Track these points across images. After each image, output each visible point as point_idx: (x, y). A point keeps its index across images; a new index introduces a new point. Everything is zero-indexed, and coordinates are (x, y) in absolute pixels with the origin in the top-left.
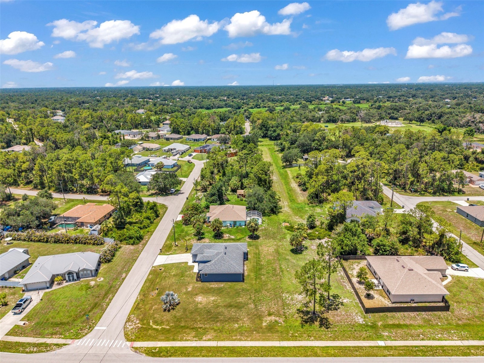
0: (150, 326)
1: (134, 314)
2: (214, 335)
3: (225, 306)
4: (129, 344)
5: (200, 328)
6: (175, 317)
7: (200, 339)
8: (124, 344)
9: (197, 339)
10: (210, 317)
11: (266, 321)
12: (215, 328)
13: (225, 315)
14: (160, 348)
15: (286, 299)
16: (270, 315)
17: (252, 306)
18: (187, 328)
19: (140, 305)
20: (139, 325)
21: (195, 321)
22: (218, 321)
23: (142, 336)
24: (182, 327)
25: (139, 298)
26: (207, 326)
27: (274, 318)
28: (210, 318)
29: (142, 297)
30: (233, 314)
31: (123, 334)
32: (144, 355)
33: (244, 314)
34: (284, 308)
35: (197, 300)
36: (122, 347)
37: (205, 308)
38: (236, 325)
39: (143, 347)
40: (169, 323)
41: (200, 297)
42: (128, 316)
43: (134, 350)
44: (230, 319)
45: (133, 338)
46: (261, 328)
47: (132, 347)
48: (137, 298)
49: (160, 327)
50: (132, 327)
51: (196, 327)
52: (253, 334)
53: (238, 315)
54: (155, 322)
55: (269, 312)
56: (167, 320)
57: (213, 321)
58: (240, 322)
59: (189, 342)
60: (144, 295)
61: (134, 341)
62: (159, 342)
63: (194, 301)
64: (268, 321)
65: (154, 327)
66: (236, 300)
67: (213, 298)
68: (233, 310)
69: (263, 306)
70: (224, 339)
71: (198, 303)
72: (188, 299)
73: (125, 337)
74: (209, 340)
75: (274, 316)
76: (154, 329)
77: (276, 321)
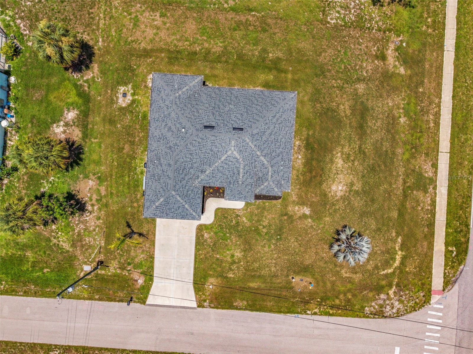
0: (394, 272)
1: (363, 308)
2: (423, 158)
3: (361, 139)
4: (435, 298)
5: (405, 182)
6: (379, 229)
7: (433, 181)
8: (435, 306)
9: (431, 187)
10: (383, 167)
11: (395, 66)
12: (407, 156)
13: (382, 139)
14: (447, 244)
15: (343, 19)
16: (383, 58)
17: (361, 87)
18: (403, 205)
19: (337, 302)
20: (391, 292)
21: (389, 193)
22: (394, 153)
23: (420, 280)
24: (401, 214)
25: (316, 310)
26: (402, 170)
27: (390, 52)
28: (386, 166)
29: (312, 306)
30: (379, 123)
31: (415, 313)
32: (461, 267)
33: (380, 105)
34: (369, 28)
35: (339, 194)
36: (442, 307)
37: (363, 176)
38: (402, 120)
39: (445, 273)
40: (391, 240)
41: (334, 188)
42: (368, 317)
43: (450, 287)
44: (388, 131)
45: (422, 294)
46: (411, 77)
47: (444, 290)
48: (315, 314)
49: (400, 253)
50: (396, 304)
51: (403, 190)
52: (423, 93)
53: (381, 116)
54: (387, 264)
55: (377, 57)
56: (385, 243)
57: (392, 160)
58: (395, 112)
59: (438, 199)
60: (307, 302)
61: (430, 291)
62: (435, 249)
63: (344, 198)
64: (397, 63)
65: (397, 263)
66: (346, 116)
67: (339, 162)
68: (370, 124)
69: (361, 67)
70: (434, 141)
71: (350, 191)
72: (335, 211)
73: (420, 308)
74: (435, 166)
75: (387, 50)
76: (402, 263)
77: (396, 50)
